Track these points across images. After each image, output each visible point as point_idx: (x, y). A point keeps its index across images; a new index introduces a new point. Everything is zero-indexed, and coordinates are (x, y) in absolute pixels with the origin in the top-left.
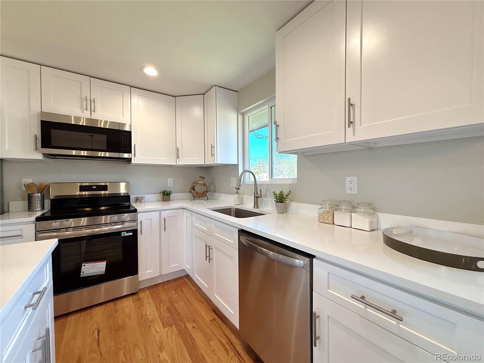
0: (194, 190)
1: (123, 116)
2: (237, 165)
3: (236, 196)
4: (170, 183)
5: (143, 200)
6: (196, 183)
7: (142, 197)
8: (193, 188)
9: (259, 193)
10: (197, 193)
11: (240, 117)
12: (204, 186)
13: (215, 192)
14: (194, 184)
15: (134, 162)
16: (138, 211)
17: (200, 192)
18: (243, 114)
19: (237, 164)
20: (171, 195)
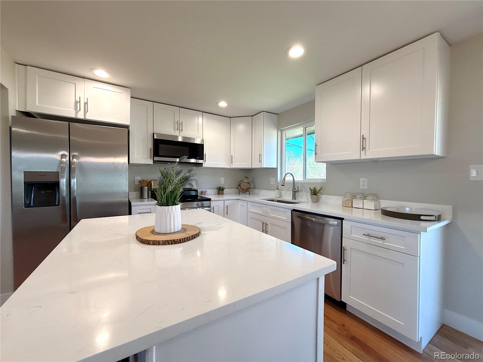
0: (240, 187)
1: (198, 133)
2: (276, 169)
3: (277, 191)
4: (222, 181)
5: (206, 193)
6: (242, 181)
7: (205, 191)
8: (240, 185)
9: (296, 189)
10: (243, 189)
11: (279, 133)
12: (248, 184)
13: (255, 188)
14: (241, 182)
15: (204, 166)
16: (211, 200)
17: (245, 188)
18: (281, 131)
19: (276, 167)
20: (224, 190)
